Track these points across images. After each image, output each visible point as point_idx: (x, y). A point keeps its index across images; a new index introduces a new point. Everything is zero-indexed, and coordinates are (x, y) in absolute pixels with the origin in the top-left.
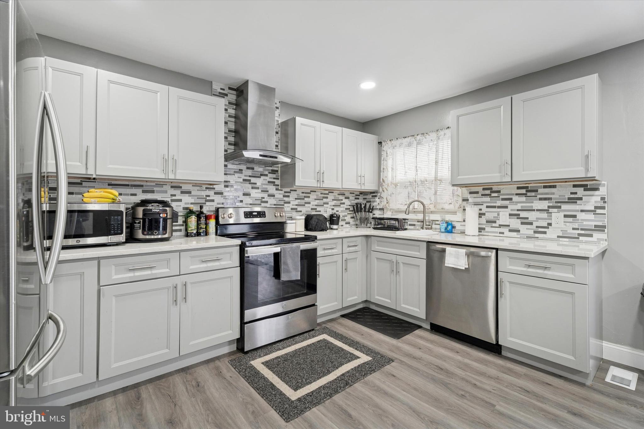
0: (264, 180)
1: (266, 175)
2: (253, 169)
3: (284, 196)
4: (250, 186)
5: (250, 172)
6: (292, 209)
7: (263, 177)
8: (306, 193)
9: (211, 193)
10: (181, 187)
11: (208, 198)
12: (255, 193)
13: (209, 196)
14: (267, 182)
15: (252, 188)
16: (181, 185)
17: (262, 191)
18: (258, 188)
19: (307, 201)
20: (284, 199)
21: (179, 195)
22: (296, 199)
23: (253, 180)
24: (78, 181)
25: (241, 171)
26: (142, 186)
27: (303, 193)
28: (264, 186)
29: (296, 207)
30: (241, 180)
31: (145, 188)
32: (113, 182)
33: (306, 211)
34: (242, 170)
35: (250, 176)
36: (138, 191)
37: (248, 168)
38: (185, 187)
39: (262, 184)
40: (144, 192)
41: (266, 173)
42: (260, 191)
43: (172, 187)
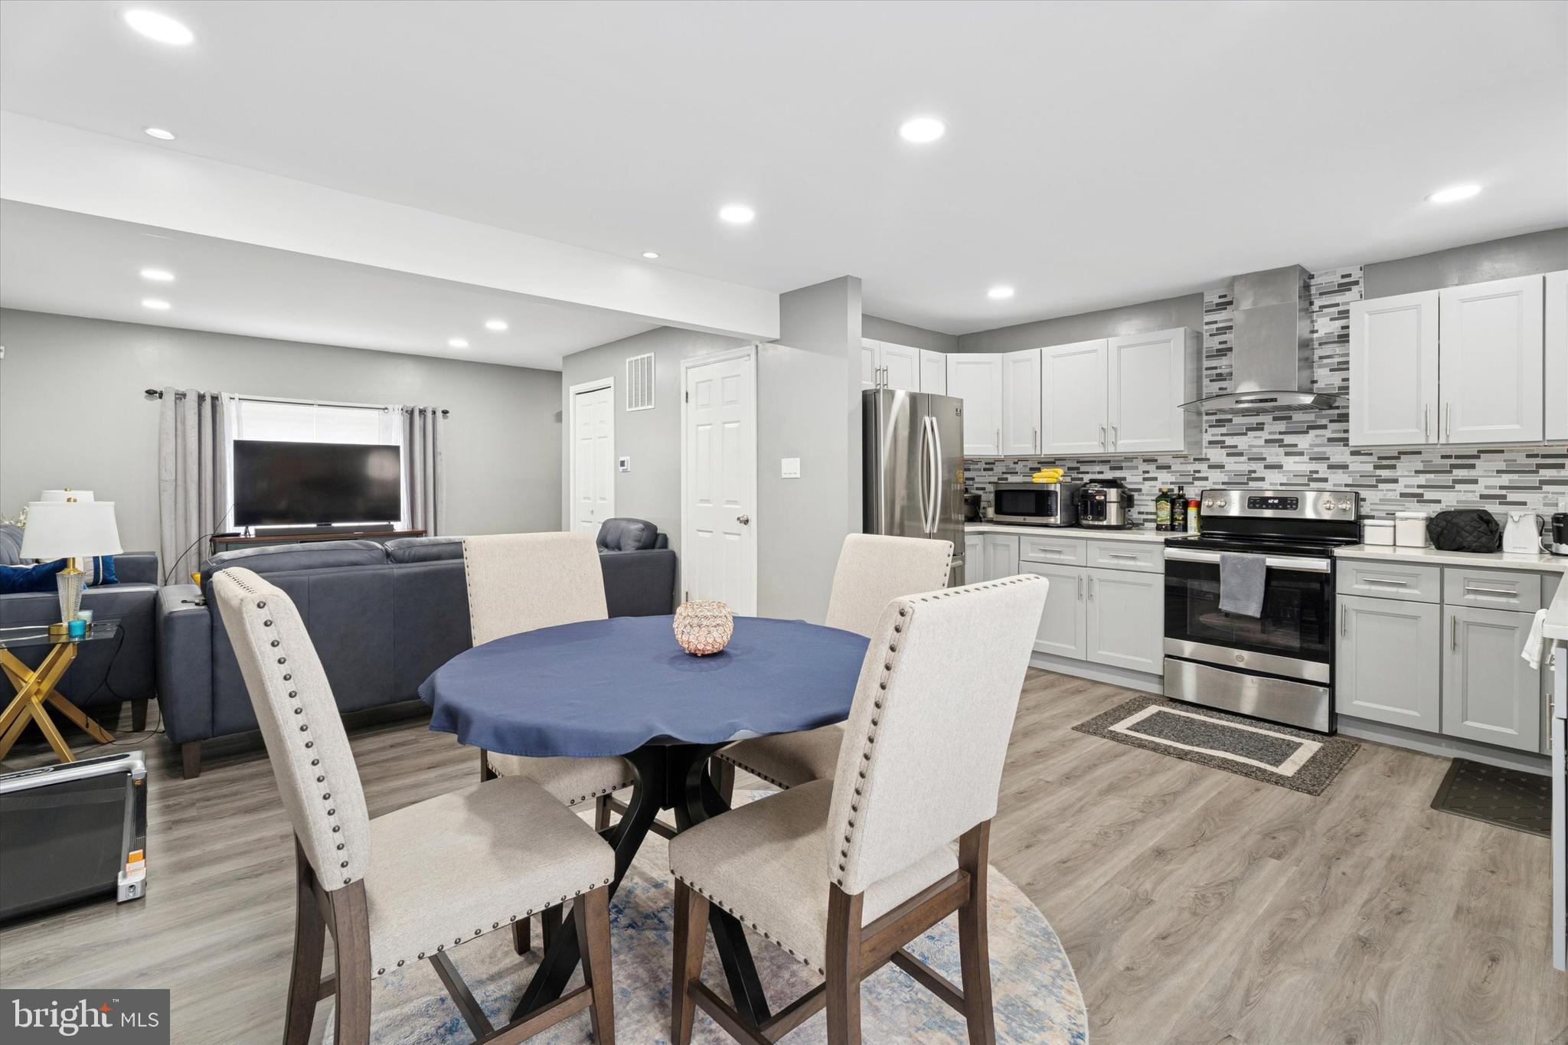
0: (1317, 436)
1: (1324, 427)
2: (1290, 418)
3: (1376, 467)
4: (1282, 450)
5: (1282, 426)
6: (1402, 495)
7: (1312, 433)
8: (1457, 457)
9: (1203, 467)
10: (1156, 460)
11: (1197, 475)
12: (1294, 462)
13: (1199, 472)
14: (1326, 440)
15: (1287, 454)
16: (1156, 458)
17: (1311, 459)
18: (1301, 454)
19: (1465, 476)
20: (1377, 474)
21: (1154, 472)
22: (1417, 472)
23: (1289, 439)
24: (1053, 460)
25: (1260, 427)
26: (1109, 461)
27: (1443, 457)
28: (1316, 449)
29: (1420, 491)
30: (1262, 442)
31: (1113, 464)
32: (1081, 459)
33: (1458, 502)
34: (1263, 424)
35: (1280, 433)
36: (1105, 468)
37: (1275, 419)
38: (1162, 461)
39: (1311, 445)
40: (1112, 468)
41: (1324, 422)
42: (1306, 458)
43: (1144, 461)
